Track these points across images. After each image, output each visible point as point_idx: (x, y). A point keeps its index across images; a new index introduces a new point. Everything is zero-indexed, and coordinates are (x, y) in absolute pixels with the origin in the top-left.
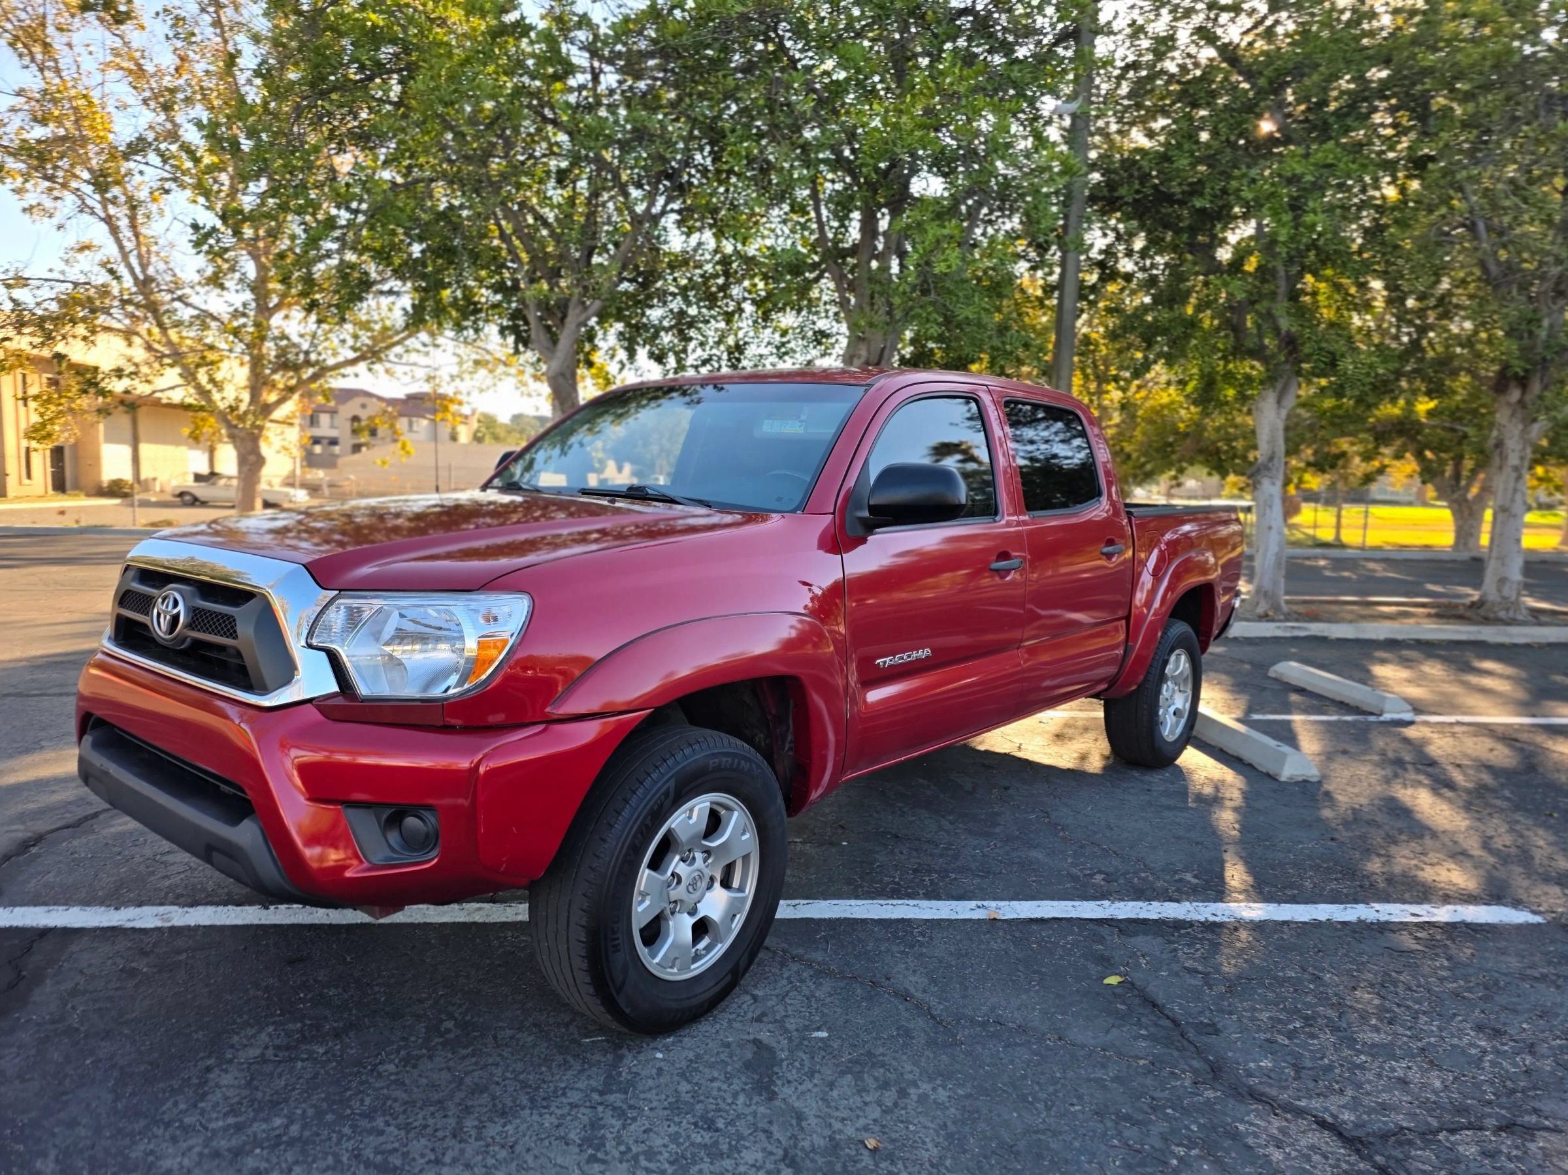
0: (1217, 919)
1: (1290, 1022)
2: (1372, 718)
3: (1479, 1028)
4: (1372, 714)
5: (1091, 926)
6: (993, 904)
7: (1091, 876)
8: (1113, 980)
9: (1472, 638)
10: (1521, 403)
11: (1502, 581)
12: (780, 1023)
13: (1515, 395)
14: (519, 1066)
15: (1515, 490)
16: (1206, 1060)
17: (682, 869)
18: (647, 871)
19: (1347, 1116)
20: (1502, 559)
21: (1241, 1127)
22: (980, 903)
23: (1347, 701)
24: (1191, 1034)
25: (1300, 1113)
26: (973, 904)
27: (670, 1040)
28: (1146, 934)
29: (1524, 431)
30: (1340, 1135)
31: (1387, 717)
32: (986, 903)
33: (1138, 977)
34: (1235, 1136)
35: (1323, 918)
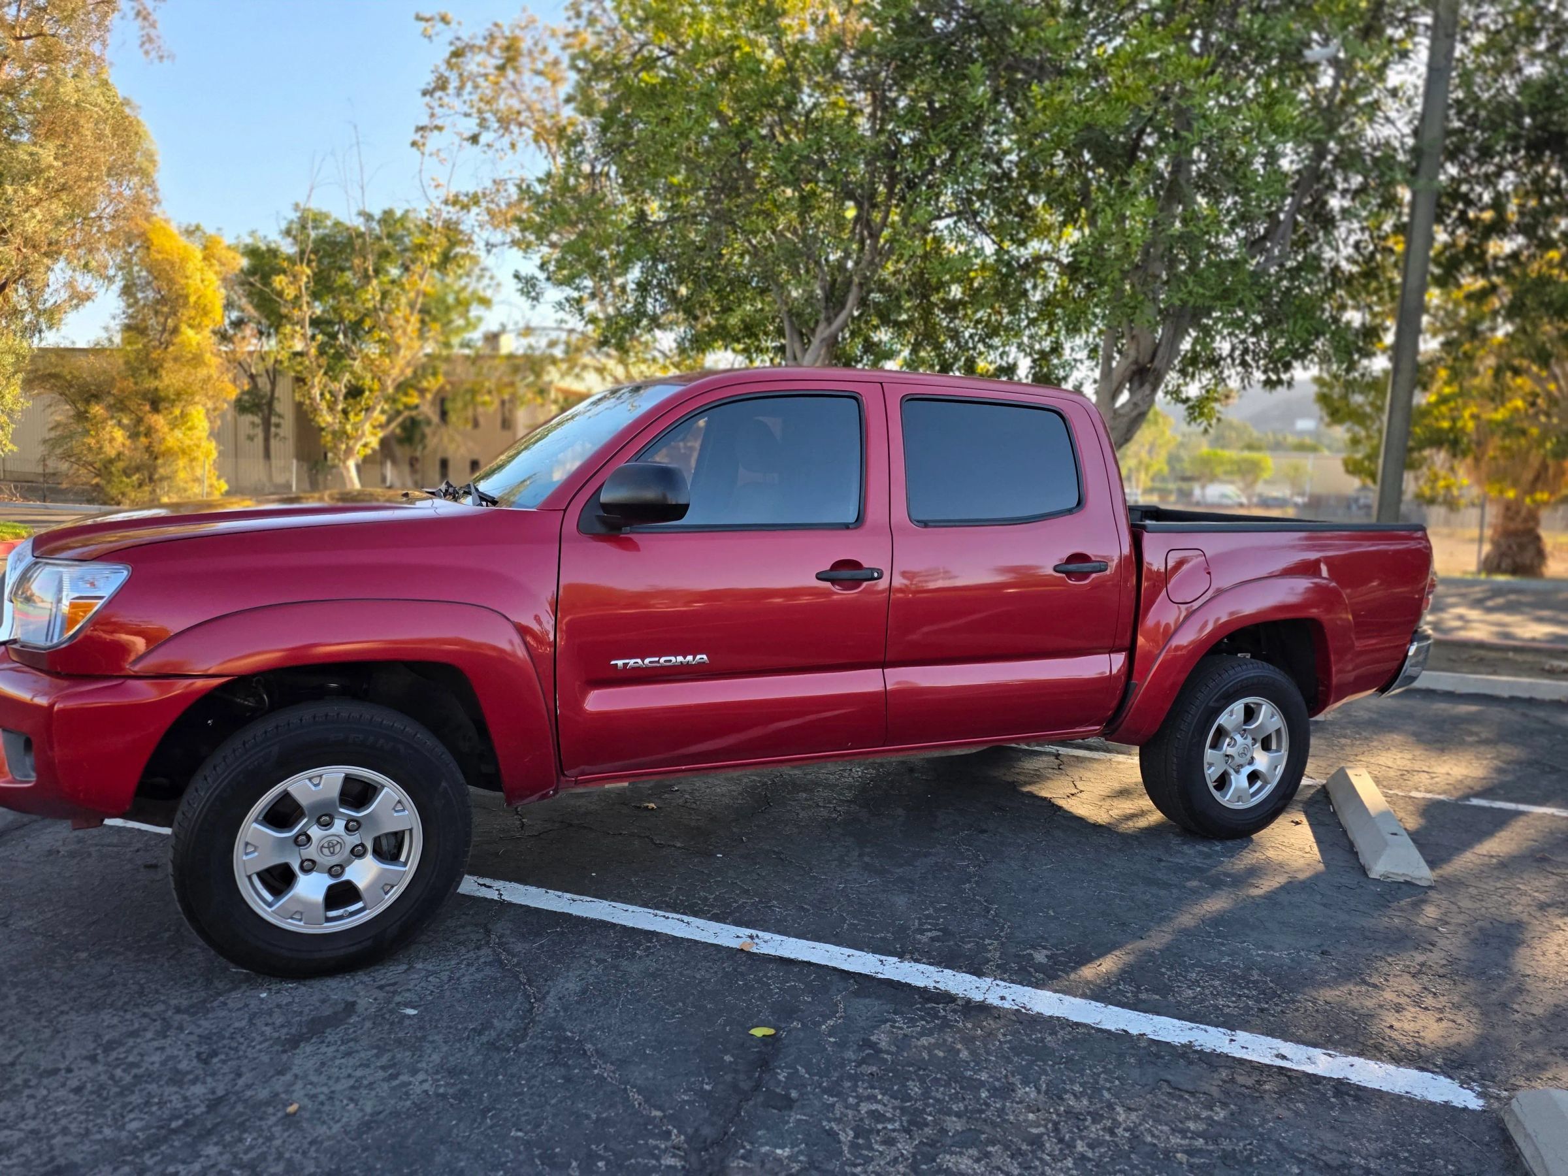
0: (997, 1002)
1: (891, 1120)
6: (767, 936)
7: (922, 932)
8: (762, 1032)
12: (395, 994)
14: (160, 977)
16: (724, 1130)
17: (315, 832)
18: (255, 825)
22: (754, 932)
24: (753, 1103)
27: (292, 985)
28: (879, 997)
33: (796, 1036)
35: (1134, 1031)
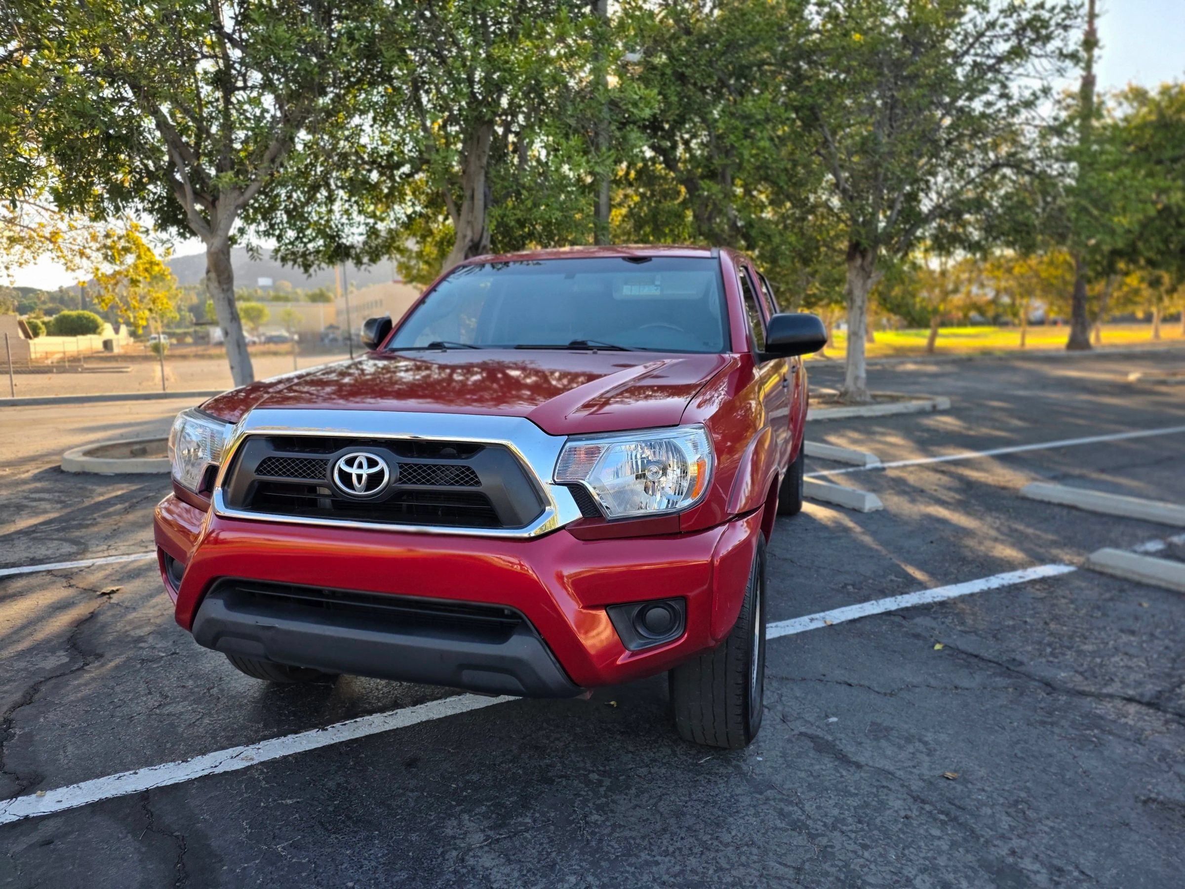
0: (939, 600)
1: (1044, 649)
2: (862, 468)
3: (1122, 631)
4: (858, 466)
5: (884, 617)
6: (817, 616)
7: (845, 587)
8: (938, 647)
9: (855, 414)
10: (862, 267)
11: (857, 378)
12: (799, 717)
13: (859, 262)
14: (681, 791)
15: (860, 321)
16: (1035, 680)
19: (1131, 692)
20: (856, 365)
21: (1098, 711)
22: (810, 617)
23: (838, 459)
24: (1012, 667)
25: (1111, 696)
26: (806, 619)
27: (752, 747)
28: (917, 616)
29: (864, 283)
30: (1139, 702)
31: (869, 466)
32: (813, 616)
33: (946, 640)
34: (1101, 717)
35: (985, 588)
